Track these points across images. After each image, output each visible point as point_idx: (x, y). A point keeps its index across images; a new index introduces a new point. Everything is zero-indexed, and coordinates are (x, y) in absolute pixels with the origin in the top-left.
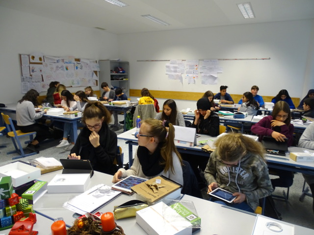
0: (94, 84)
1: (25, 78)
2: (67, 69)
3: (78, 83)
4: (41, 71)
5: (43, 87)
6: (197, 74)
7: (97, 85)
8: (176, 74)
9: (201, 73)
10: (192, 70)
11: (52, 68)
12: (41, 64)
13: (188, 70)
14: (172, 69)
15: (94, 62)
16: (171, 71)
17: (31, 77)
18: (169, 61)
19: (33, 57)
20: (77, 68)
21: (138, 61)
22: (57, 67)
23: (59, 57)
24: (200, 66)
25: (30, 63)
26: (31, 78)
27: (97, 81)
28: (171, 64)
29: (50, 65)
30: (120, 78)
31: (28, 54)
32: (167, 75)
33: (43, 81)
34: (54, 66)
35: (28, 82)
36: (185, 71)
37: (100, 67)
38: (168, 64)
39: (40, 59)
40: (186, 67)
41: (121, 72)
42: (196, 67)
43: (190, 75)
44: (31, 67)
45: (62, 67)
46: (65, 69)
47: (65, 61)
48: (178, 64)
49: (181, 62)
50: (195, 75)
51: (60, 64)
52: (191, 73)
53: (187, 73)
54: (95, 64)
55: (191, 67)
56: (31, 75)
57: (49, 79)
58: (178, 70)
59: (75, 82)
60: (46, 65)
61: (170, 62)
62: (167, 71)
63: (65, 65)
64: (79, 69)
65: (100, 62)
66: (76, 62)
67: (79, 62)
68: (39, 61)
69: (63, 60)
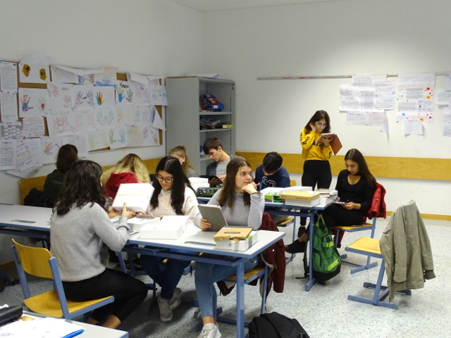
0: (156, 140)
1: (6, 126)
2: (100, 100)
3: (123, 140)
4: (43, 106)
5: (47, 151)
6: (429, 110)
7: (161, 143)
8: (370, 110)
9: (441, 107)
10: (416, 101)
11: (68, 99)
12: (44, 86)
13: (404, 100)
14: (359, 99)
15: (155, 80)
16: (356, 104)
17: (19, 124)
18: (350, 77)
19: (27, 69)
20: (121, 98)
21: (259, 79)
22: (79, 96)
23: (84, 69)
24: (438, 91)
25: (21, 85)
26: (21, 128)
27: (160, 131)
28: (355, 84)
29: (64, 89)
30: (214, 124)
31: (16, 59)
32: (345, 115)
33: (47, 133)
34: (73, 91)
35: (14, 138)
36: (397, 104)
37: (167, 96)
38: (345, 85)
39: (43, 73)
40: (398, 93)
41: (216, 107)
42: (426, 93)
43: (409, 113)
44: (21, 96)
45: (89, 95)
46: (95, 100)
47: (96, 79)
48: (377, 85)
49: (383, 79)
50: (423, 114)
51: (87, 87)
52: (414, 109)
53: (400, 108)
54: (159, 87)
55: (413, 92)
56: (20, 120)
57: (61, 128)
58: (375, 100)
59: (117, 137)
60: (56, 92)
61: (352, 80)
62: (344, 103)
63: (96, 90)
64: (124, 100)
65: (168, 82)
66: (118, 82)
67: (124, 83)
68: (39, 80)
69: (92, 76)
